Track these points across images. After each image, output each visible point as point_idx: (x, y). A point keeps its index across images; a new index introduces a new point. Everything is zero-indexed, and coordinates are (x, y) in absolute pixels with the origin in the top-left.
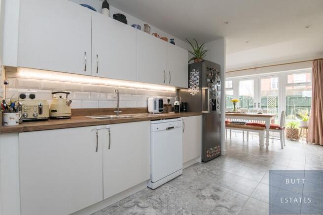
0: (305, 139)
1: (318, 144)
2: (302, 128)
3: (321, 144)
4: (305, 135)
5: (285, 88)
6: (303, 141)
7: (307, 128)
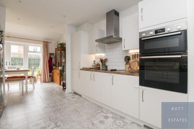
0: (40, 81)
1: (46, 82)
2: (37, 75)
3: (47, 81)
4: (39, 79)
5: (27, 53)
6: (39, 82)
7: (40, 75)
